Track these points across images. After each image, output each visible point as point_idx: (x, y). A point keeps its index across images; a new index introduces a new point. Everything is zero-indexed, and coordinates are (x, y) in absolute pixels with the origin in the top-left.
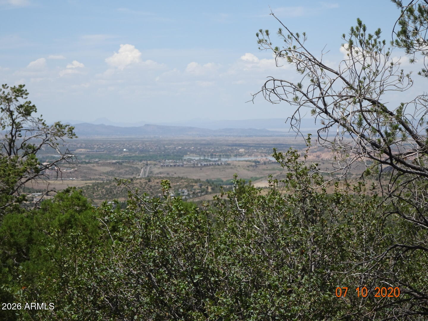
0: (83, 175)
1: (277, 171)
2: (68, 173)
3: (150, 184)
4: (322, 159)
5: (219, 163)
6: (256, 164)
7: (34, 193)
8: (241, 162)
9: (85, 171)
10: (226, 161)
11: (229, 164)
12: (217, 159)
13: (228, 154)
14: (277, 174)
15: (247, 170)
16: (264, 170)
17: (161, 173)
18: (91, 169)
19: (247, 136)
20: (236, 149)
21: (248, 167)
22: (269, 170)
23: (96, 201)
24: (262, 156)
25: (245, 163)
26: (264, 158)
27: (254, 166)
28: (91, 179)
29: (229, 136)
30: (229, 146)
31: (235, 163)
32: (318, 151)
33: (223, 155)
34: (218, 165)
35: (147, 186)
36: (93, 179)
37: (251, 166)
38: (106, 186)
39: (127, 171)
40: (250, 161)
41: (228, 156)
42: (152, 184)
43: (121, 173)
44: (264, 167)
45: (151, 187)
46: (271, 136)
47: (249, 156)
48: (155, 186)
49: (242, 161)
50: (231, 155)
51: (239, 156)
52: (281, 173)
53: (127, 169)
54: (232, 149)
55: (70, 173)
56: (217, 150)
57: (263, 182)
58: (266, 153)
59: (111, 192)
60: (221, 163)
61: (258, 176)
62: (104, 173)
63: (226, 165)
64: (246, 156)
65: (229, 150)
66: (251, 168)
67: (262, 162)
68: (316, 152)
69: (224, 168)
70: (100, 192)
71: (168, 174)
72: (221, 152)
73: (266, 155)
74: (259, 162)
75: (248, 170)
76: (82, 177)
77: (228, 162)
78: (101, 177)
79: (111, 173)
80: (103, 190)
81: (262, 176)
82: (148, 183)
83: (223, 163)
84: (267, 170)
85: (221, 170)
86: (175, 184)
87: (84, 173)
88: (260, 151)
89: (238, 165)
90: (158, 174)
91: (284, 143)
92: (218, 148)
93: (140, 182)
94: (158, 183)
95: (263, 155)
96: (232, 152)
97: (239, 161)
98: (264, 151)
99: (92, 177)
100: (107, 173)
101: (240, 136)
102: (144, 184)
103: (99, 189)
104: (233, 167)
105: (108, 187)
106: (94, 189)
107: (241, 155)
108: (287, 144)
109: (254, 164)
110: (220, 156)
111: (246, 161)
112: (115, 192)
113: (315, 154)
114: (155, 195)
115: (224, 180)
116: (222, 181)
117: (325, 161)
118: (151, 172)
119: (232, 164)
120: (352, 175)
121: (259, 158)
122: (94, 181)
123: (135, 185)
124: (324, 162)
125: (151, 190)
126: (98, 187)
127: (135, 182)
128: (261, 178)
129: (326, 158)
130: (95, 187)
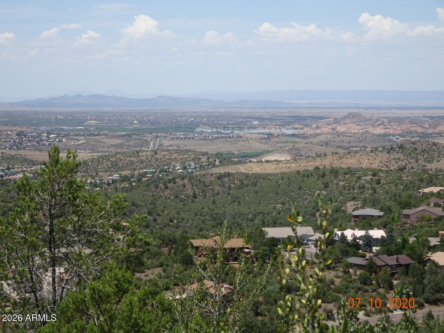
0: (91, 147)
1: (290, 144)
2: (75, 145)
3: (157, 156)
4: (337, 132)
5: (231, 135)
6: (269, 137)
7: (38, 165)
8: (253, 135)
9: (93, 143)
10: (238, 134)
11: (241, 137)
12: (230, 132)
13: (241, 126)
14: (289, 147)
15: (259, 142)
16: (277, 142)
17: (171, 146)
18: (100, 142)
19: (262, 108)
20: (250, 121)
21: (261, 140)
22: (283, 143)
23: (100, 174)
24: (276, 129)
25: (257, 135)
26: (278, 131)
27: (267, 138)
28: (99, 152)
29: (244, 108)
30: (243, 118)
31: (247, 135)
32: (333, 123)
33: (236, 128)
34: (230, 137)
35: (153, 159)
36: (102, 152)
37: (264, 138)
38: (111, 159)
39: (136, 143)
40: (263, 134)
41: (241, 129)
42: (158, 156)
43: (130, 146)
44: (277, 139)
45: (157, 160)
46: (286, 108)
47: (263, 128)
48: (162, 158)
49: (255, 133)
50: (244, 128)
51: (252, 128)
52: (293, 146)
53: (137, 142)
54: (246, 121)
55: (78, 145)
56: (230, 122)
57: (275, 155)
58: (280, 125)
59: (116, 165)
60: (233, 136)
61: (270, 149)
62: (113, 146)
63: (238, 138)
64: (260, 128)
65: (242, 122)
66: (263, 141)
67: (276, 134)
68: (331, 124)
69: (236, 141)
70: (105, 165)
71: (178, 146)
72: (234, 124)
73: (280, 127)
74: (272, 134)
75: (261, 143)
76: (90, 150)
77: (240, 135)
78: (109, 150)
79: (121, 146)
80: (109, 163)
81: (275, 149)
82: (155, 156)
83: (235, 136)
84: (280, 143)
85: (233, 143)
86: (182, 157)
87: (92, 145)
88: (274, 123)
89: (250, 137)
90: (168, 146)
91: (299, 115)
92: (231, 120)
93: (146, 154)
94: (164, 156)
95: (277, 127)
96: (245, 125)
97: (251, 133)
98: (278, 124)
99: (100, 150)
100: (116, 146)
101: (255, 108)
102: (150, 157)
103: (104, 161)
104: (245, 139)
105: (114, 160)
106: (99, 161)
107: (255, 128)
108: (303, 116)
109: (266, 136)
110: (233, 128)
111: (259, 134)
112: (120, 165)
113: (330, 127)
114: (162, 168)
115: (236, 153)
116: (234, 154)
117: (340, 133)
118: (161, 145)
119: (243, 137)
120: (367, 148)
121: (273, 131)
122: (101, 154)
123: (141, 158)
124: (339, 135)
125: (158, 163)
126: (103, 159)
127: (141, 154)
128: (274, 150)
129: (342, 130)
130: (100, 160)
